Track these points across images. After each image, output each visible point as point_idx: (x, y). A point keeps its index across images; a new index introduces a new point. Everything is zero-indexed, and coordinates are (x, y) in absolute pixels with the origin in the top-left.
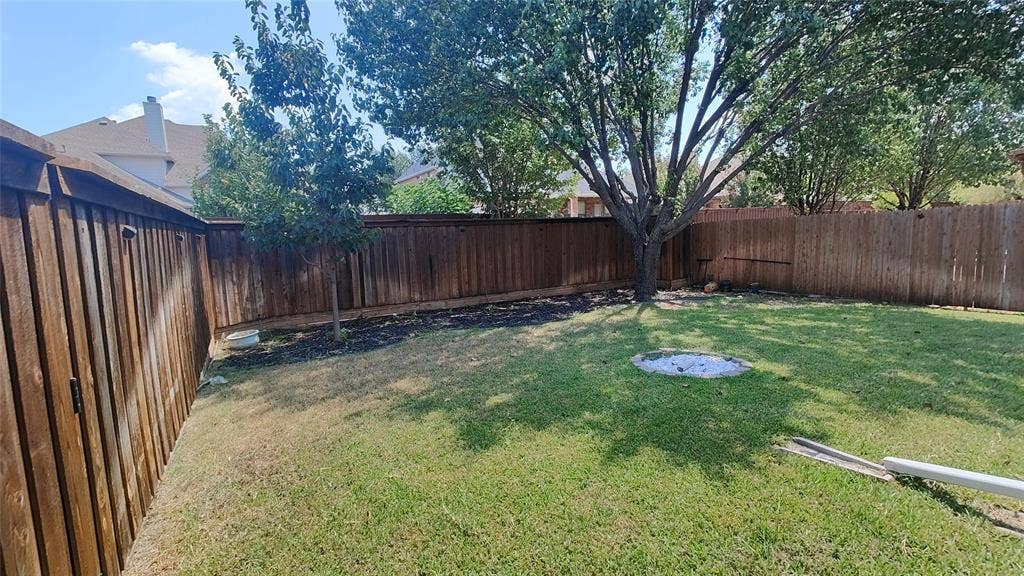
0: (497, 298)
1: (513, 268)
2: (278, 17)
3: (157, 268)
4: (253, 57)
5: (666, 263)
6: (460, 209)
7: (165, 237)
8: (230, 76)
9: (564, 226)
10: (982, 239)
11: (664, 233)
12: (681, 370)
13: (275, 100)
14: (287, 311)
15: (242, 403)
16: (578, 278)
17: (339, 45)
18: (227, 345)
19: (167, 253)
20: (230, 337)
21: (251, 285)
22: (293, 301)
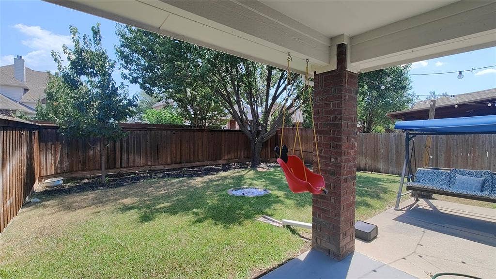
0: (190, 165)
1: (198, 151)
2: (84, 39)
3: (8, 147)
4: (72, 53)
5: (268, 151)
6: (179, 122)
7: (14, 134)
8: (59, 62)
9: (223, 133)
10: (375, 146)
11: (262, 138)
12: (243, 194)
13: (81, 73)
14: (80, 169)
15: (45, 210)
16: (229, 157)
17: (117, 50)
18: (45, 185)
19: (14, 141)
20: (47, 181)
21: (62, 156)
22: (84, 163)
